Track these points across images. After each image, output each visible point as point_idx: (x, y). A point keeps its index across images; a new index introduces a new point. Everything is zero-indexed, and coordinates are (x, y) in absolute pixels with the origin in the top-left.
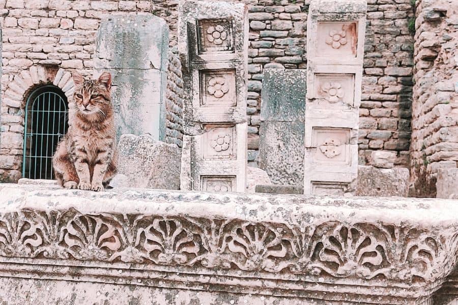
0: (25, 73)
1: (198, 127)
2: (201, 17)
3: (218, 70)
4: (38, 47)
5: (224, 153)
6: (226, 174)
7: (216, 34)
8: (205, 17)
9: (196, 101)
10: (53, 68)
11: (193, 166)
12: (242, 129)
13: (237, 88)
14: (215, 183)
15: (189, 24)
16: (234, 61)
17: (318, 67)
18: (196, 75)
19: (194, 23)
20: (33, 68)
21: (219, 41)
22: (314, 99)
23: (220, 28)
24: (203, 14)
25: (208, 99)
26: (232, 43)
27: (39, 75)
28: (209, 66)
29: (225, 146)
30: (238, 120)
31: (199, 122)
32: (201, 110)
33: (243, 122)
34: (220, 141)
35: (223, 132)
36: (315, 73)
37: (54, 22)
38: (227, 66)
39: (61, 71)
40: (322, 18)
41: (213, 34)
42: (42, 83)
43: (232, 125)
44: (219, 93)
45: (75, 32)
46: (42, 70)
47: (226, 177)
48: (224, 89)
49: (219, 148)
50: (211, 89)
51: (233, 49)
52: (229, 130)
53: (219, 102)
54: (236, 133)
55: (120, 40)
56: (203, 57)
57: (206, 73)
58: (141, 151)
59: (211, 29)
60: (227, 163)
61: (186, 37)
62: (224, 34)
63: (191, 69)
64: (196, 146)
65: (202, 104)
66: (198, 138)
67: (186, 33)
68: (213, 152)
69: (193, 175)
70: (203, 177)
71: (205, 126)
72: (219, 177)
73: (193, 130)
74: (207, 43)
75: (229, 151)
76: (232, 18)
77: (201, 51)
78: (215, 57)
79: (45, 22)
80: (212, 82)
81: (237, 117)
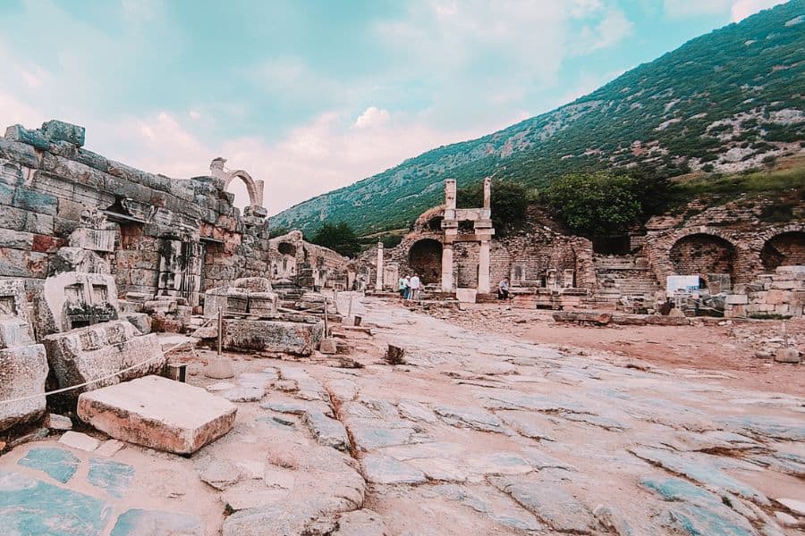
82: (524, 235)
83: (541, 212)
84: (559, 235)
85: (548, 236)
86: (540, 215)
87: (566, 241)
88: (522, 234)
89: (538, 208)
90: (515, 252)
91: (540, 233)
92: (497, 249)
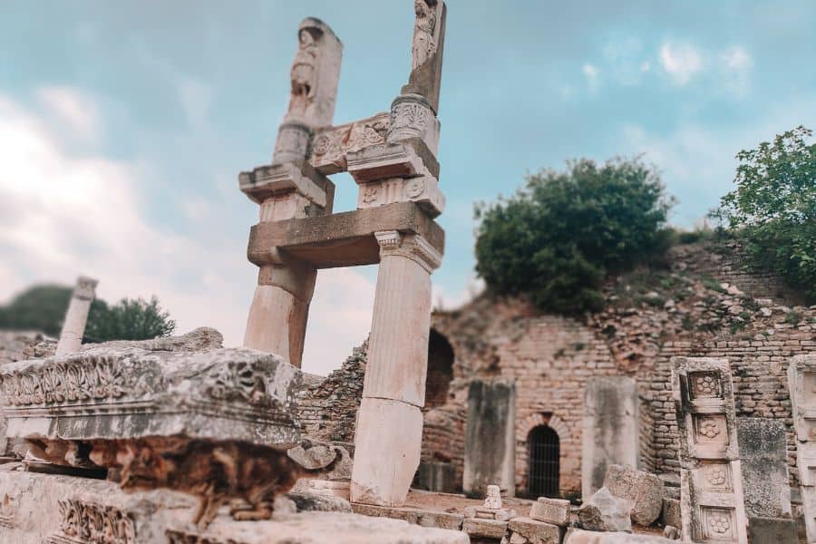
0: (529, 418)
1: (694, 462)
2: (691, 370)
3: (709, 414)
4: (538, 401)
5: (720, 486)
6: (724, 506)
7: (705, 384)
8: (695, 370)
9: (690, 441)
10: (548, 415)
11: (692, 497)
12: (736, 465)
13: (729, 429)
14: (714, 514)
15: (681, 377)
16: (724, 406)
17: (807, 413)
18: (689, 418)
19: (685, 374)
20: (534, 416)
21: (708, 390)
22: (806, 441)
23: (707, 378)
24: (693, 367)
25: (701, 439)
26: (720, 392)
27: (537, 420)
28: (701, 410)
29: (720, 480)
30: (731, 457)
31: (694, 458)
32: (696, 447)
33: (736, 459)
34: (716, 475)
35: (717, 467)
36: (805, 418)
37: (547, 383)
38: (718, 411)
39: (553, 418)
40: (808, 370)
41: (704, 384)
42: (540, 426)
43: (726, 461)
44: (711, 434)
45: (563, 391)
46: (540, 417)
47: (725, 508)
48: (716, 430)
49: (715, 481)
50: (703, 431)
51: (722, 396)
52: (723, 467)
53: (713, 441)
54: (731, 469)
55: (602, 394)
56: (695, 402)
57: (699, 417)
58: (626, 479)
59: (700, 380)
60: (724, 496)
61: (679, 386)
62: (713, 384)
63: (685, 412)
64: (694, 478)
65: (696, 442)
66: (694, 471)
67: (679, 382)
68: (709, 485)
69: (693, 504)
70: (703, 507)
71: (701, 462)
72: (717, 508)
73: (690, 465)
74: (697, 392)
75: (725, 485)
76: (719, 371)
77: (693, 397)
78: (706, 403)
79: (542, 384)
80: (703, 424)
81: (730, 455)
82: (658, 305)
83: (716, 258)
84: (767, 305)
85: (735, 308)
86: (715, 264)
87: (794, 321)
88: (652, 303)
89: (708, 249)
90: (633, 358)
91: (709, 301)
92: (580, 347)
